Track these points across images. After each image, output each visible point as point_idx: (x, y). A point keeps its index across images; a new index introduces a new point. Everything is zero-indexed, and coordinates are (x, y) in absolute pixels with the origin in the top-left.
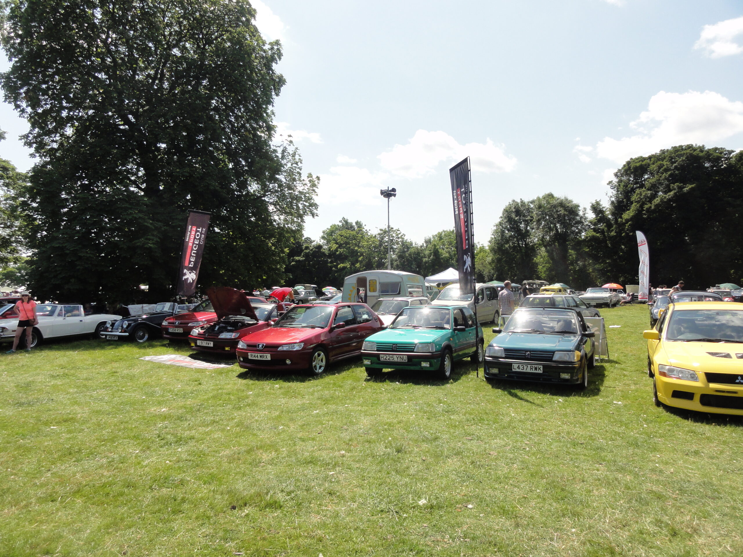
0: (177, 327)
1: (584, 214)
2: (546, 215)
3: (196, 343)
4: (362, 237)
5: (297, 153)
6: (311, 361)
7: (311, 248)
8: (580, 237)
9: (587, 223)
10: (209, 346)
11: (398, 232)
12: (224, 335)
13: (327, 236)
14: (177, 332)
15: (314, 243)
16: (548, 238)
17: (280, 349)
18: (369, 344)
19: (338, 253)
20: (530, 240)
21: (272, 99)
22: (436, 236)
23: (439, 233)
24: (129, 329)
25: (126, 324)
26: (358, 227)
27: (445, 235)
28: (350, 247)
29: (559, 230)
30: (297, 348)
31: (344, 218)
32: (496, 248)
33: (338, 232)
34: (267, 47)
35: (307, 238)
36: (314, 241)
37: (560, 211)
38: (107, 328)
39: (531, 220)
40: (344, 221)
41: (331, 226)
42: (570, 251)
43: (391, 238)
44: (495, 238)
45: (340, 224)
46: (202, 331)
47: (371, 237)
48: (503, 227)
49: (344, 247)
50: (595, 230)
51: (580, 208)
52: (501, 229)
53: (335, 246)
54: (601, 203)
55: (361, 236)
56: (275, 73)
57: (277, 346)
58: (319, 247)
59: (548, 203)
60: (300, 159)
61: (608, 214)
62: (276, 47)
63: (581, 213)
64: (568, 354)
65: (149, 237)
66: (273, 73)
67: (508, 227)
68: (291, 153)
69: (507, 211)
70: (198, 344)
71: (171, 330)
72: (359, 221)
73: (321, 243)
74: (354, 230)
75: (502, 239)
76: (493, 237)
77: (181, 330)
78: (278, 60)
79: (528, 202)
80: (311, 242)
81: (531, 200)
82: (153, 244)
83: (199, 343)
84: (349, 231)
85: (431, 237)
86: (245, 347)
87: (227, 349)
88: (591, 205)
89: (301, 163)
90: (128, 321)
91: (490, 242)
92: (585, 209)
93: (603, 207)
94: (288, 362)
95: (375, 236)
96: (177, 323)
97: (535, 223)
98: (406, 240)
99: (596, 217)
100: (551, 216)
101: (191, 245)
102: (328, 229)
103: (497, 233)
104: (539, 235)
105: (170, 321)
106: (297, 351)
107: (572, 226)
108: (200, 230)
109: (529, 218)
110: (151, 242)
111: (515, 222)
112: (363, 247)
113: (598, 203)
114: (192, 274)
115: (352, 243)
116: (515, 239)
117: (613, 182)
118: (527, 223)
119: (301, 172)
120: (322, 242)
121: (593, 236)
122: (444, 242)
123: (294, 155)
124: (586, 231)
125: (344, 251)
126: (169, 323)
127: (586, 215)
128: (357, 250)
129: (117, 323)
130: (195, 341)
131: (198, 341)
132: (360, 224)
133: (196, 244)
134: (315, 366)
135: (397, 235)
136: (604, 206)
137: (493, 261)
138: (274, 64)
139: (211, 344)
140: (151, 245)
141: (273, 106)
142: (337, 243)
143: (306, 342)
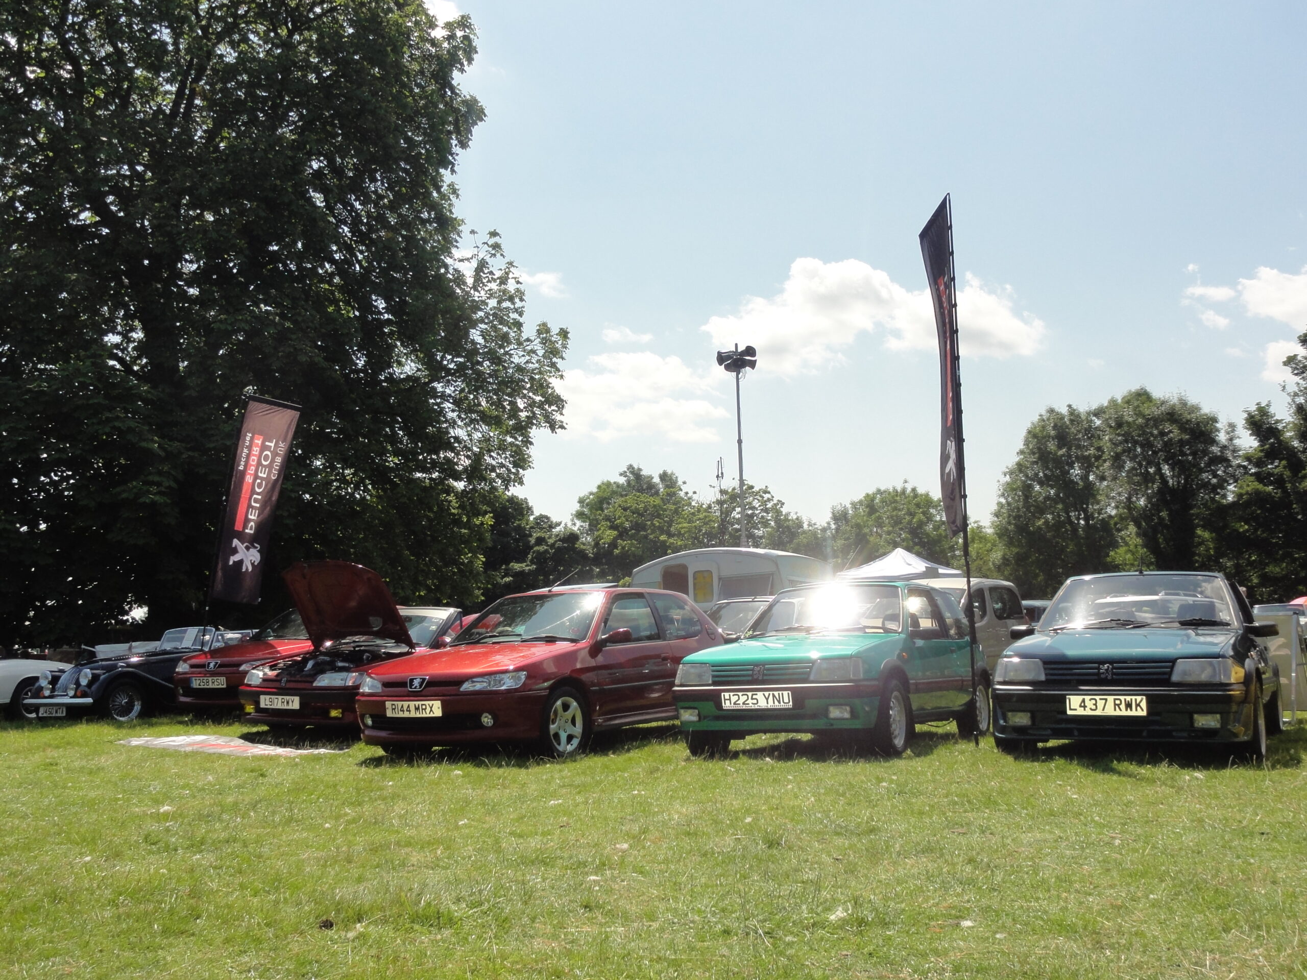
0: (213, 674)
1: (1231, 439)
2: (1135, 443)
3: (257, 703)
4: (676, 512)
5: (511, 275)
6: (546, 721)
7: (551, 541)
8: (1224, 496)
9: (1239, 461)
10: (290, 707)
11: (766, 496)
12: (326, 680)
13: (591, 510)
14: (211, 686)
15: (558, 529)
16: (1142, 502)
17: (466, 687)
18: (692, 670)
19: (616, 552)
20: (1096, 507)
21: (452, 154)
22: (861, 502)
23: (868, 495)
24: (94, 687)
25: (86, 675)
26: (667, 486)
27: (882, 501)
28: (646, 537)
29: (1171, 482)
30: (508, 683)
31: (630, 467)
32: (1011, 527)
33: (619, 501)
34: (438, 33)
35: (542, 517)
36: (558, 524)
37: (1170, 432)
38: (41, 689)
39: (1098, 458)
40: (632, 473)
41: (599, 487)
42: (1199, 532)
43: (750, 512)
44: (1009, 504)
45: (622, 480)
46: (271, 674)
47: (699, 511)
48: (1027, 476)
49: (632, 537)
50: (1259, 477)
51: (1218, 425)
52: (1024, 482)
53: (609, 535)
54: (1272, 410)
55: (673, 507)
56: (457, 94)
57: (459, 681)
58: (572, 538)
59: (1140, 414)
60: (518, 290)
61: (1291, 437)
62: (459, 34)
63: (1222, 437)
64: (1211, 664)
65: (151, 478)
66: (453, 92)
67: (1041, 474)
68: (498, 274)
69: (1035, 436)
70: (262, 705)
71: (196, 684)
72: (669, 472)
73: (575, 529)
74: (657, 493)
75: (1027, 505)
76: (1003, 500)
77: (220, 683)
78: (466, 63)
79: (1088, 413)
80: (551, 527)
81: (1094, 406)
82: (160, 493)
83: (265, 702)
84: (644, 498)
85: (849, 506)
86: (379, 688)
87: (334, 713)
88: (1246, 415)
89: (522, 300)
90: (91, 669)
91: (997, 514)
92: (1232, 426)
93: (1277, 421)
94: (487, 720)
95: (709, 507)
96: (212, 665)
97: (1107, 464)
98: (788, 514)
99: (1261, 446)
100: (1147, 445)
101: (251, 481)
102: (591, 494)
103: (1015, 490)
104: (1119, 494)
105: (194, 661)
106: (508, 691)
107: (1201, 471)
108: (272, 445)
109: (1092, 451)
110: (154, 489)
111: (1058, 462)
112: (679, 535)
113: (1263, 411)
114: (252, 550)
115: (653, 525)
116: (1060, 506)
117: (1299, 358)
118: (1088, 464)
119: (521, 320)
120: (578, 526)
121: (1257, 493)
122: (880, 518)
123: (503, 280)
124: (1236, 481)
125: (632, 544)
126: (192, 666)
127: (1237, 442)
128: (665, 542)
129: (64, 677)
130: (255, 697)
131: (262, 697)
132: (671, 479)
133: (262, 479)
134: (557, 736)
135: (764, 503)
136: (1278, 417)
137: (1005, 561)
138: (456, 74)
139: (294, 703)
140: (157, 498)
141: (453, 171)
142: (613, 527)
143: (533, 671)
